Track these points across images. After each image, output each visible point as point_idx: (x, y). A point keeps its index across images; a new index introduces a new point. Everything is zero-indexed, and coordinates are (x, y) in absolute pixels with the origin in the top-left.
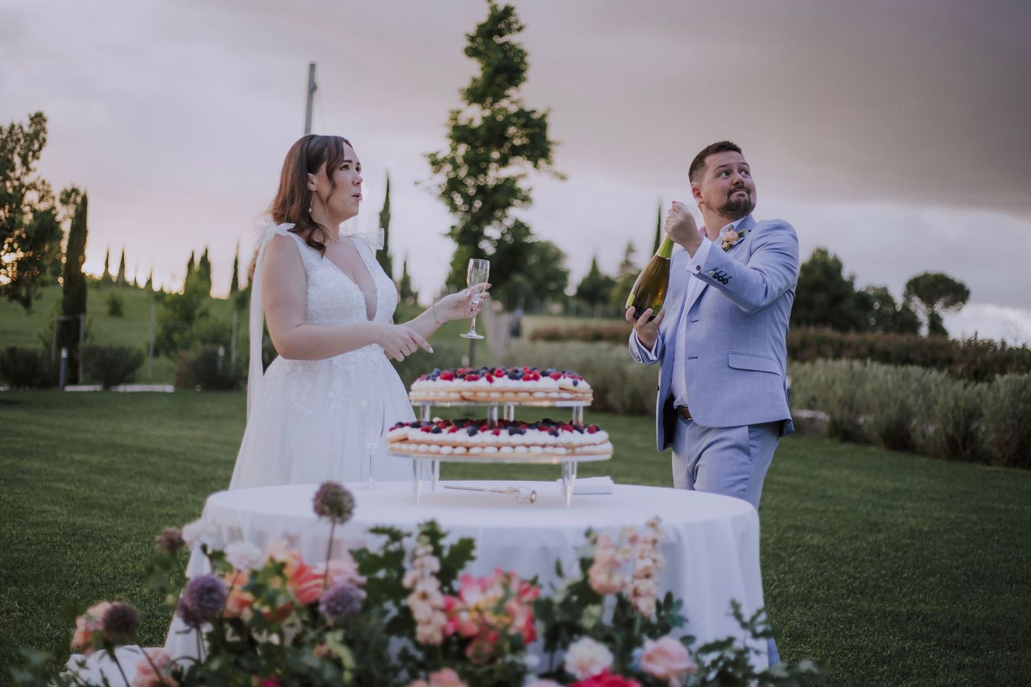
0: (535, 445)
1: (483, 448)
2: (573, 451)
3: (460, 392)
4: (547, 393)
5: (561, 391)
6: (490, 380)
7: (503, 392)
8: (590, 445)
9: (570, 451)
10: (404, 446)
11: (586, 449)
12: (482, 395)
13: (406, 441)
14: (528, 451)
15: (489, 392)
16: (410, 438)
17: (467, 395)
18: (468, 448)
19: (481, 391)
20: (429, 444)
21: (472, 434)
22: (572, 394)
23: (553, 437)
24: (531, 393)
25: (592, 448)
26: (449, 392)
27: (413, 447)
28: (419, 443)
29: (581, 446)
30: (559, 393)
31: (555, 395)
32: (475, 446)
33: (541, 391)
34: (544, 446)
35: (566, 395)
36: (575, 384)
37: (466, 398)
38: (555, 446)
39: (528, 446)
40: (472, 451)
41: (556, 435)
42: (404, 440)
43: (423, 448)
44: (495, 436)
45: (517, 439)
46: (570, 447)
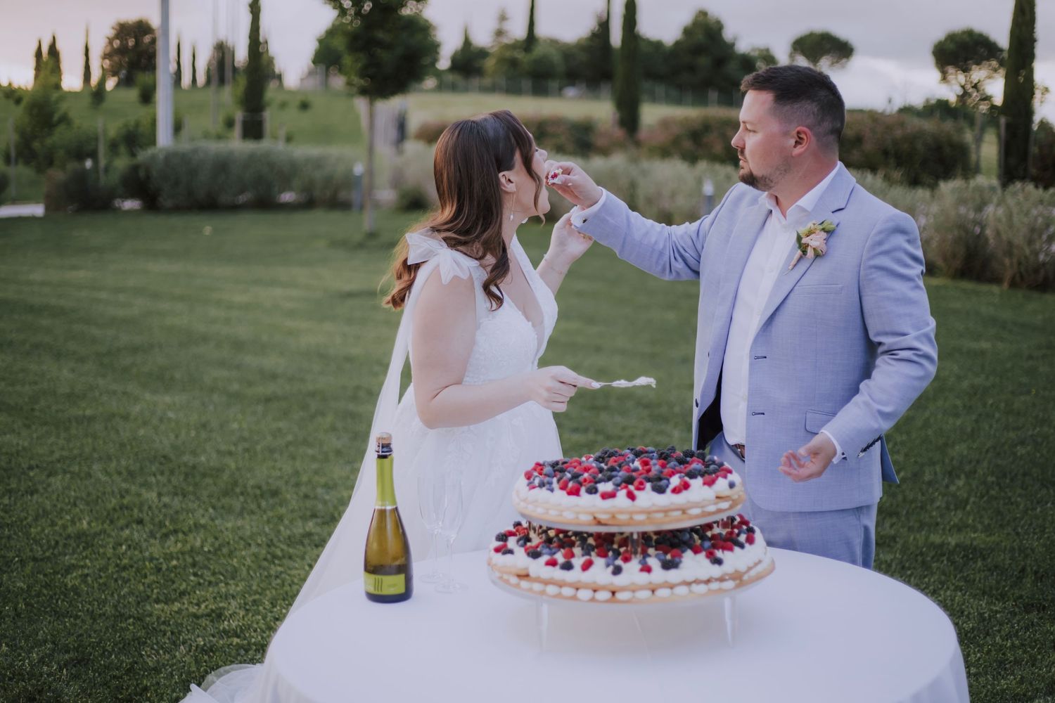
0: (697, 582)
1: (634, 591)
2: (741, 580)
3: (592, 514)
4: (702, 507)
5: (718, 500)
6: (631, 496)
7: (648, 512)
8: (756, 565)
9: (738, 582)
10: (524, 584)
11: (753, 573)
12: (623, 517)
13: (526, 578)
14: (690, 591)
15: (631, 513)
16: (532, 574)
17: (603, 517)
18: (613, 593)
19: (621, 512)
20: (561, 585)
21: (617, 571)
22: (729, 501)
23: (716, 566)
24: (684, 512)
25: (759, 568)
26: (578, 513)
27: (537, 587)
28: (546, 583)
29: (748, 570)
30: (716, 504)
31: (712, 508)
32: (623, 589)
33: (696, 505)
34: (708, 581)
35: (724, 505)
36: (731, 485)
37: (603, 522)
38: (721, 579)
39: (688, 584)
40: (619, 596)
41: (719, 562)
42: (525, 576)
43: (551, 590)
44: (645, 574)
45: (673, 575)
46: (738, 577)
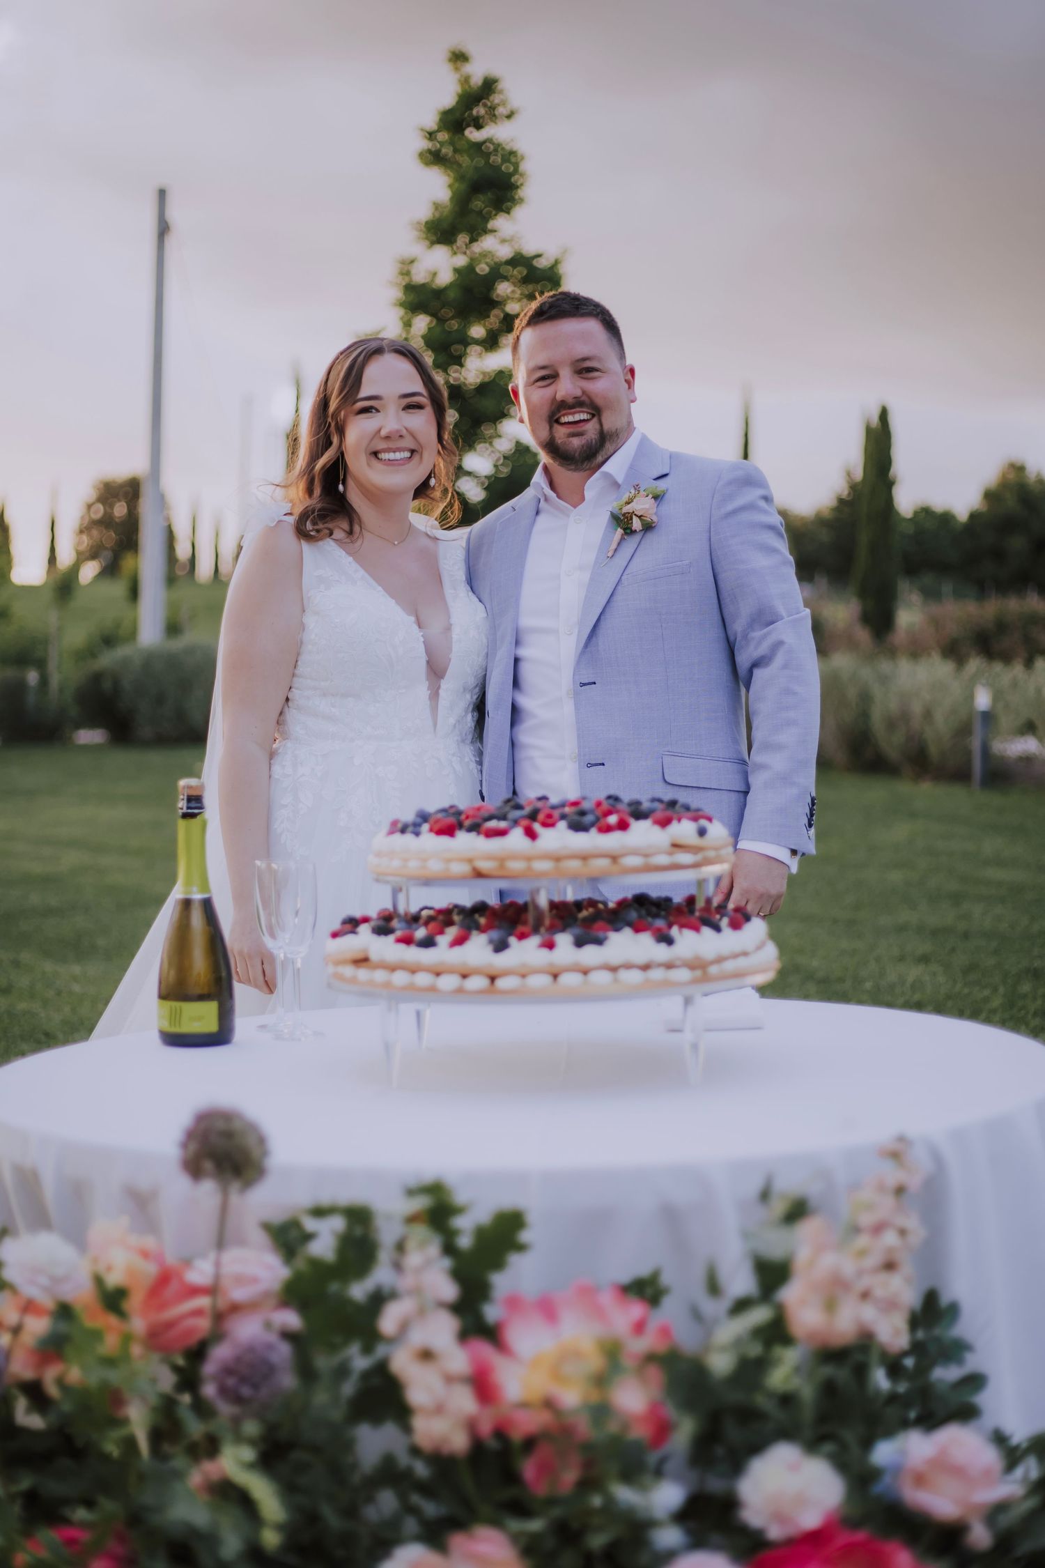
0: (628, 966)
1: (524, 976)
2: (705, 973)
3: (470, 861)
4: (646, 856)
5: (674, 849)
6: (531, 834)
7: (558, 859)
8: (735, 956)
9: (698, 973)
10: (362, 974)
11: (729, 966)
12: (516, 866)
13: (365, 964)
14: (616, 980)
15: (529, 859)
16: (374, 956)
17: (484, 866)
18: (493, 979)
19: (514, 857)
20: (413, 970)
21: (500, 946)
22: (695, 853)
23: (663, 946)
24: (614, 858)
25: (742, 963)
26: (449, 861)
27: (380, 976)
28: (392, 968)
29: (720, 960)
30: (670, 854)
31: (663, 860)
32: (506, 973)
33: (635, 852)
34: (646, 967)
35: (685, 858)
36: (702, 832)
37: (484, 871)
38: (669, 966)
39: (614, 969)
40: (501, 983)
41: (669, 941)
42: (362, 961)
43: (400, 978)
44: (545, 951)
45: (590, 954)
46: (698, 965)
